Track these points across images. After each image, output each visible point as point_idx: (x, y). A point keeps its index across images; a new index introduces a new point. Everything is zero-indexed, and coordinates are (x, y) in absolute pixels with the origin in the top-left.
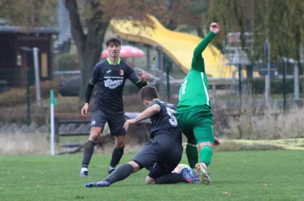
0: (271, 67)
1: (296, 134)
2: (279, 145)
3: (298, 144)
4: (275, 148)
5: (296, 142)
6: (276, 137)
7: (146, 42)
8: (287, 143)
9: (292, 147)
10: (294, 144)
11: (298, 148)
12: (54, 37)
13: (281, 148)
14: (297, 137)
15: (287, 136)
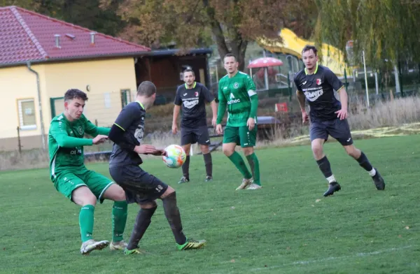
0: (367, 71)
1: (382, 124)
2: (369, 134)
3: (384, 132)
4: (367, 137)
5: (382, 130)
6: (367, 128)
7: (287, 52)
8: (375, 131)
9: (379, 134)
10: (381, 132)
11: (384, 135)
12: (208, 55)
13: (371, 137)
14: (383, 127)
15: (375, 126)
